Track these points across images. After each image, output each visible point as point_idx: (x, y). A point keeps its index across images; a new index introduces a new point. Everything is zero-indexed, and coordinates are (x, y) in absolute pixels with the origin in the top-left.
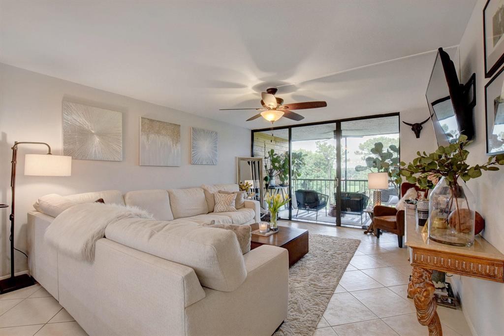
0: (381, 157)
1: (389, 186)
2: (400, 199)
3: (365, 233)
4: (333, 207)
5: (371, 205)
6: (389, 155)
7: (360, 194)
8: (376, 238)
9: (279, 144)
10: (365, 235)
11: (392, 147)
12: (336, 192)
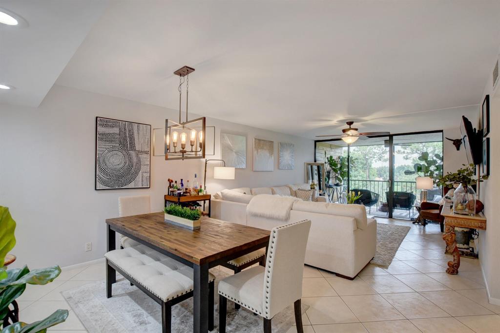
0: (428, 164)
1: (434, 187)
2: (443, 196)
3: (414, 223)
4: (383, 204)
5: (418, 202)
6: (434, 162)
7: (409, 193)
8: (423, 226)
9: (333, 150)
10: (413, 225)
11: (437, 156)
12: (388, 191)
